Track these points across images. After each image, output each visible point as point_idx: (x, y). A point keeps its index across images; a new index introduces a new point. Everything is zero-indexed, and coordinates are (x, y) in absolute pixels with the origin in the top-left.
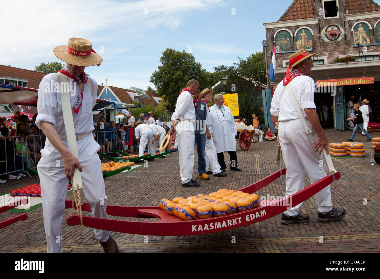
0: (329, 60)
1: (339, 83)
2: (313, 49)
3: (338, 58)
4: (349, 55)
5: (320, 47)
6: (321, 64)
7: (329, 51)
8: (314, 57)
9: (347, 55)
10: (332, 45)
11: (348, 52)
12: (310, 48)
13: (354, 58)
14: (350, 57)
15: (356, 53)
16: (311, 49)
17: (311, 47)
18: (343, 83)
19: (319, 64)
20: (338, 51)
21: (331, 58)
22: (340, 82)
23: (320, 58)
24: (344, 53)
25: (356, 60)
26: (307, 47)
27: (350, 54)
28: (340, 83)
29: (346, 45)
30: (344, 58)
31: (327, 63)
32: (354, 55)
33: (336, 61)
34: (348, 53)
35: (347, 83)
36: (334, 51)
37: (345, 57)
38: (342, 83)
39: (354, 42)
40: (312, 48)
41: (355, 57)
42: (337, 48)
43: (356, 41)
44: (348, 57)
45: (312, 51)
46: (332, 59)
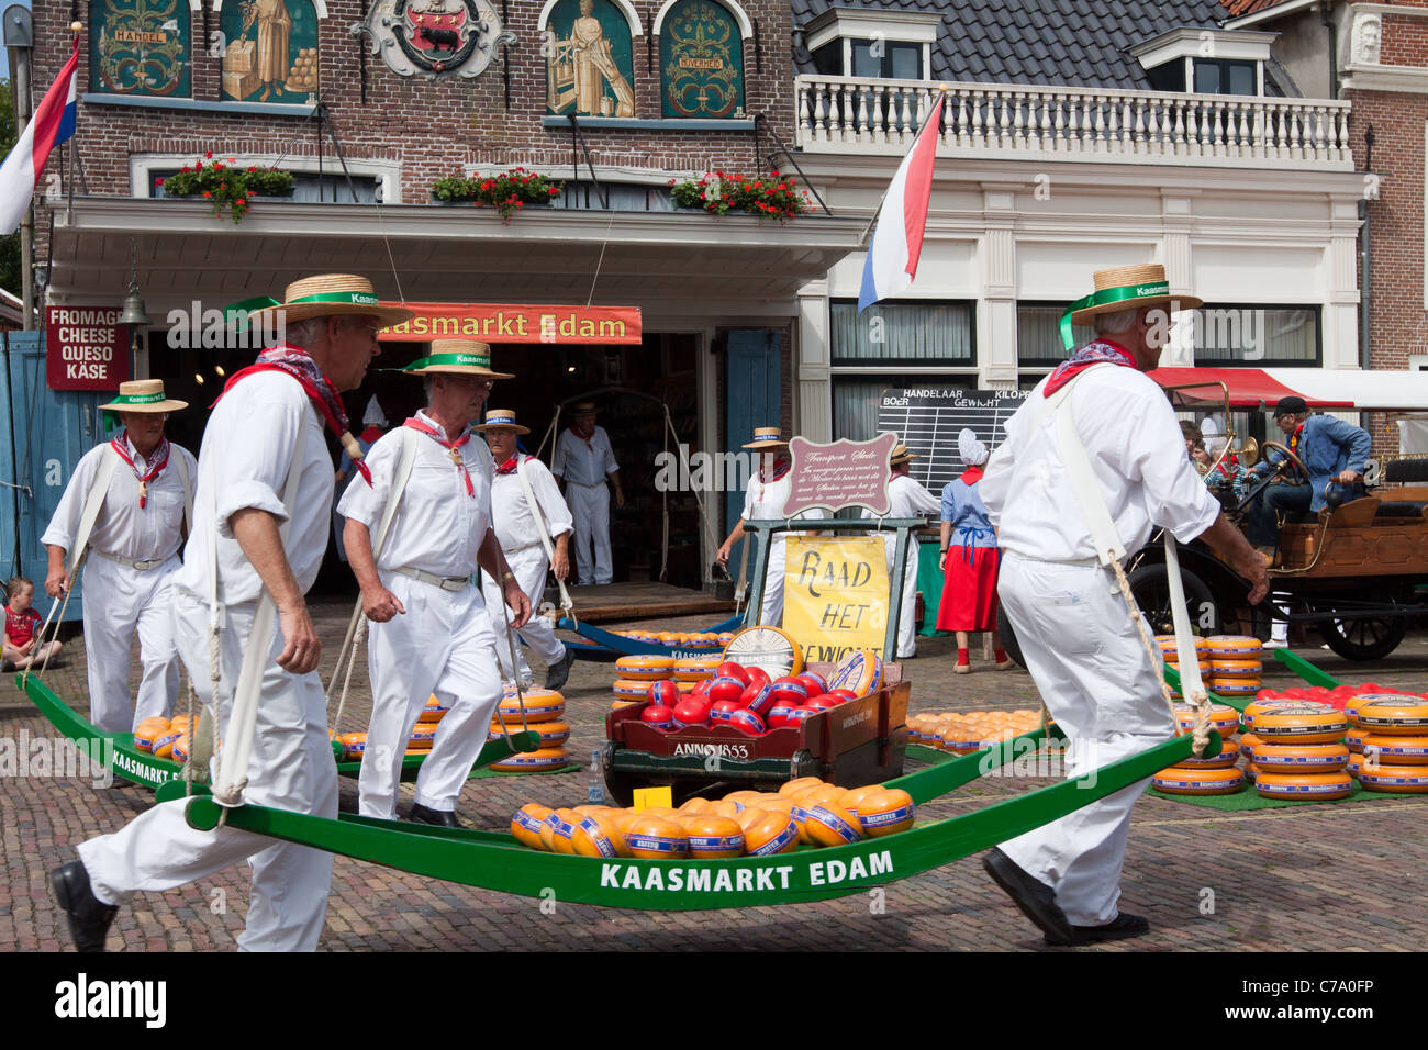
0: (408, 184)
1: (456, 327)
2: (322, 107)
3: (455, 182)
4: (521, 169)
5: (364, 100)
6: (362, 201)
7: (413, 132)
8: (325, 158)
9: (505, 169)
10: (431, 97)
11: (514, 150)
12: (302, 98)
13: (545, 188)
14: (525, 181)
15: (555, 160)
16: (310, 106)
17: (312, 95)
18: (481, 329)
19: (353, 203)
20: (460, 140)
21: (421, 173)
22: (462, 324)
23: (358, 167)
24: (491, 150)
25: (555, 203)
26: (288, 89)
27: (524, 165)
28: (465, 328)
29: (508, 106)
30: (490, 182)
31: (398, 201)
32: (546, 174)
33: (446, 192)
34: (514, 158)
35: (500, 327)
36: (441, 133)
37: (496, 175)
38: (476, 326)
39: (552, 96)
40: (317, 98)
41: (548, 182)
42: (458, 119)
43: (561, 91)
44: (511, 179)
45: (313, 119)
46: (426, 179)
